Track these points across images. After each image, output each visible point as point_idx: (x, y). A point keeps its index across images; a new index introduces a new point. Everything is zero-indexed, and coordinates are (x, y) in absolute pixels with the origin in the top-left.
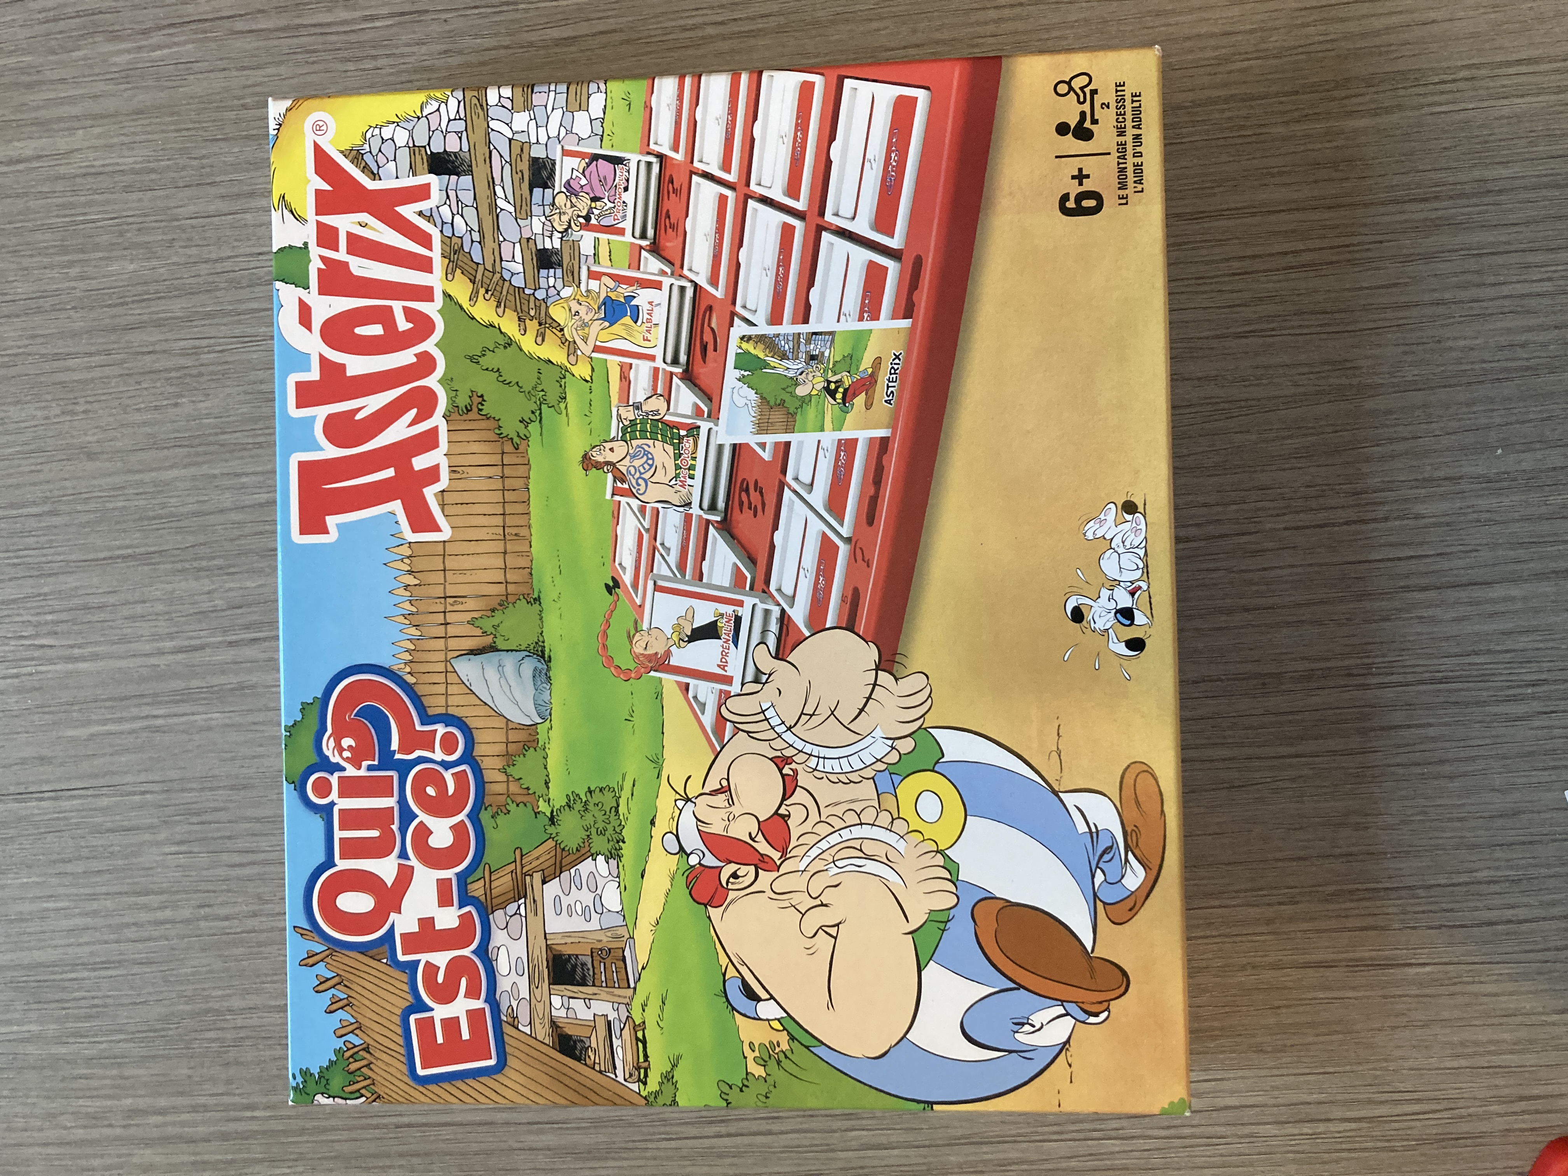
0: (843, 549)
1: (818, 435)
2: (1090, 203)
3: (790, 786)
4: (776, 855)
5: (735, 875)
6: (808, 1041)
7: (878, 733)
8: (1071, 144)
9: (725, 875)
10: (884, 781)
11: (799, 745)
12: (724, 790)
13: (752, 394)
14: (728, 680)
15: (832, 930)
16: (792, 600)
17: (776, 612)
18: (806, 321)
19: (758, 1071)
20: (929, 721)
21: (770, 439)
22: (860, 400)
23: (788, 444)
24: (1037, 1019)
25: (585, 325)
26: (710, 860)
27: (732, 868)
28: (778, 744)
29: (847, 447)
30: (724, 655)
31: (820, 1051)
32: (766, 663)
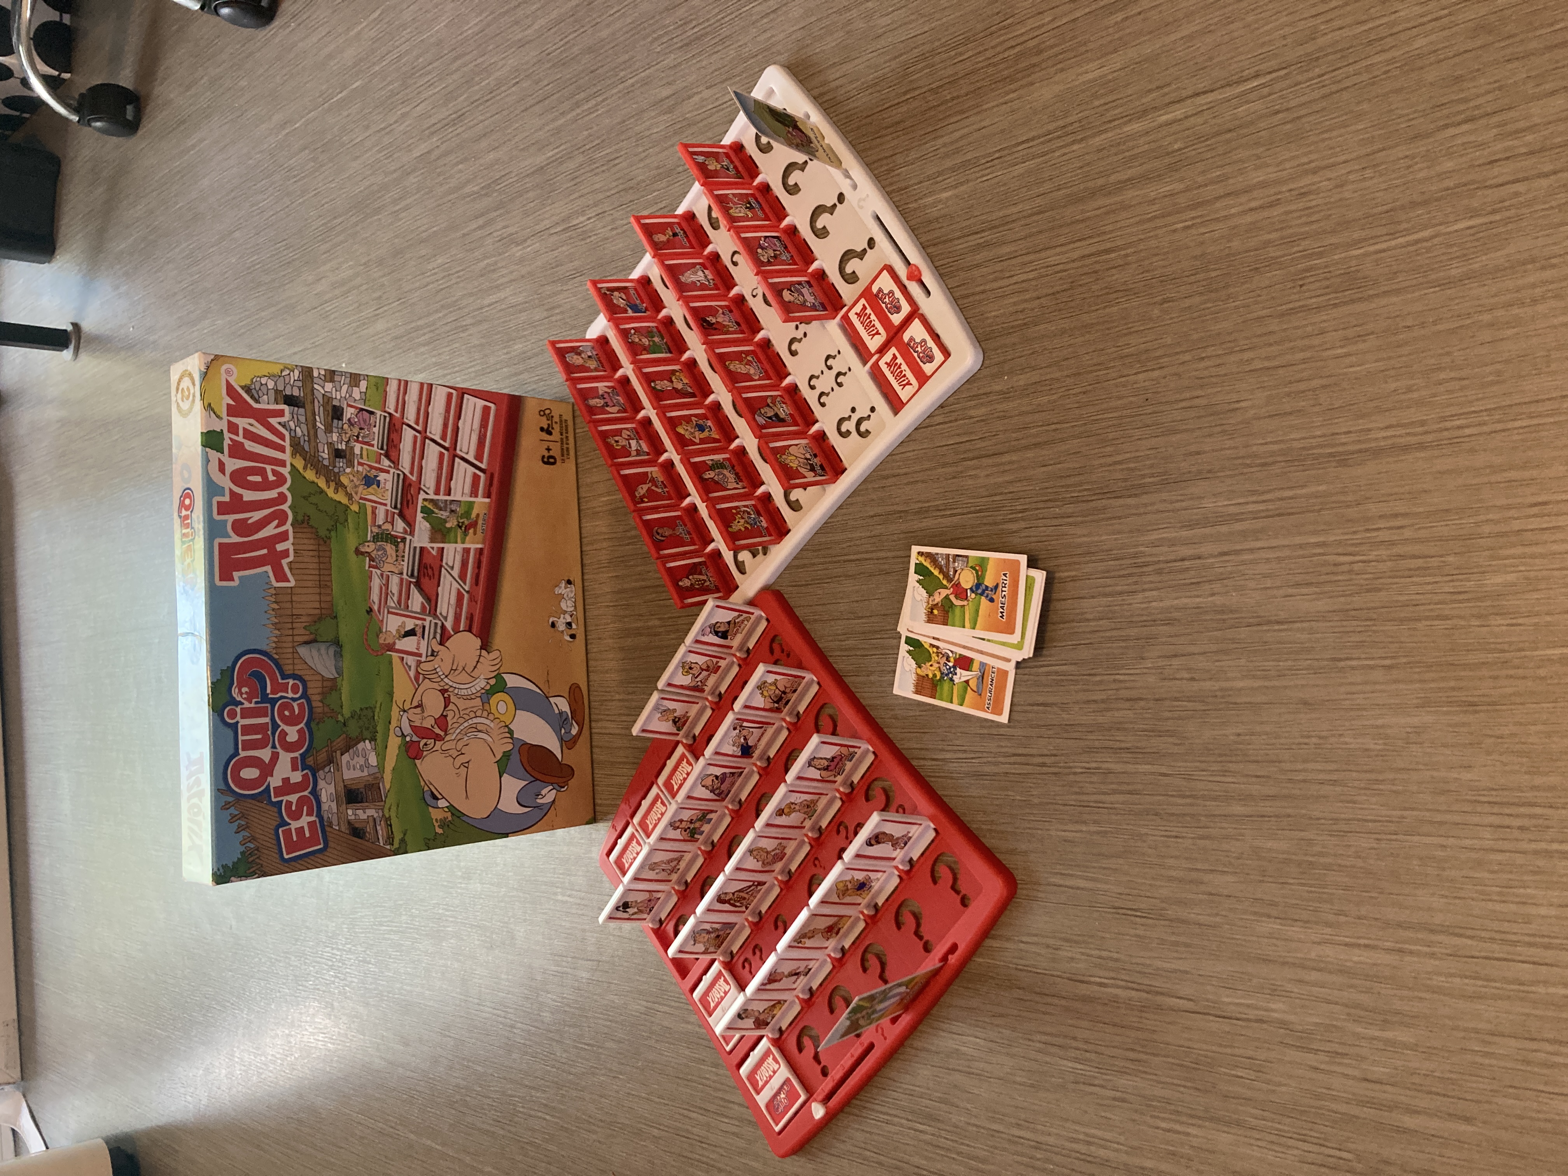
0: (466, 596)
1: (454, 545)
2: (552, 460)
3: (447, 702)
4: (442, 733)
5: (426, 744)
6: (459, 814)
7: (482, 677)
8: (545, 436)
9: (422, 744)
10: (485, 697)
11: (451, 683)
12: (420, 706)
13: (428, 525)
14: (420, 655)
15: (466, 765)
16: (446, 618)
17: (440, 624)
18: (449, 495)
19: (440, 831)
20: (502, 670)
21: (436, 545)
22: (471, 531)
23: (443, 548)
24: (543, 792)
25: (356, 486)
26: (415, 738)
27: (424, 741)
28: (442, 684)
29: (467, 551)
30: (418, 644)
31: (464, 818)
32: (437, 647)
